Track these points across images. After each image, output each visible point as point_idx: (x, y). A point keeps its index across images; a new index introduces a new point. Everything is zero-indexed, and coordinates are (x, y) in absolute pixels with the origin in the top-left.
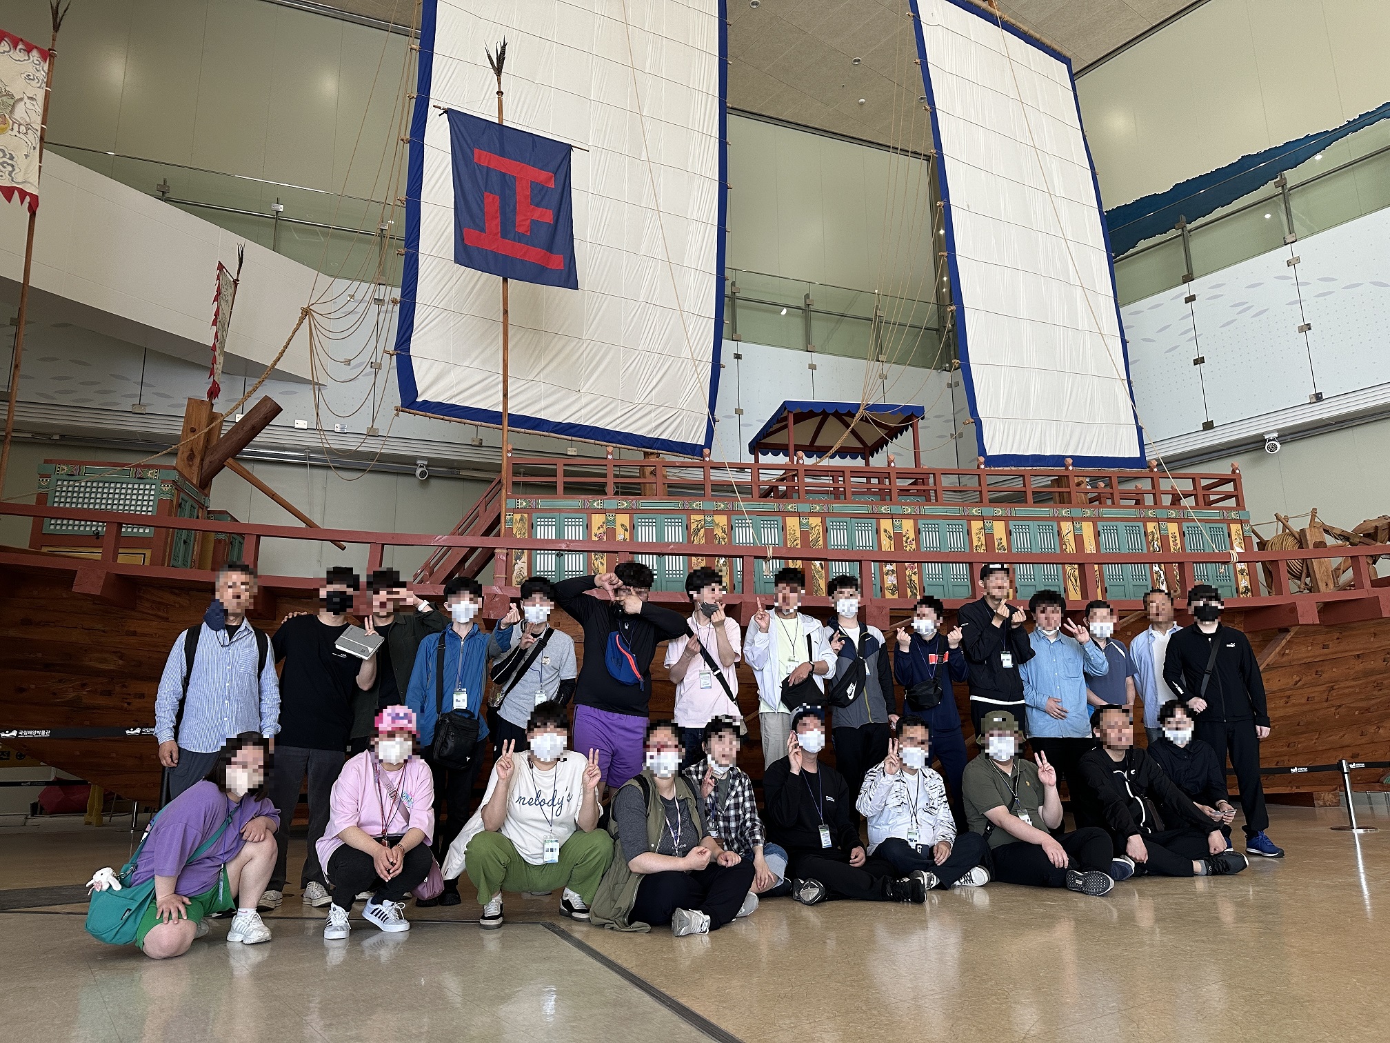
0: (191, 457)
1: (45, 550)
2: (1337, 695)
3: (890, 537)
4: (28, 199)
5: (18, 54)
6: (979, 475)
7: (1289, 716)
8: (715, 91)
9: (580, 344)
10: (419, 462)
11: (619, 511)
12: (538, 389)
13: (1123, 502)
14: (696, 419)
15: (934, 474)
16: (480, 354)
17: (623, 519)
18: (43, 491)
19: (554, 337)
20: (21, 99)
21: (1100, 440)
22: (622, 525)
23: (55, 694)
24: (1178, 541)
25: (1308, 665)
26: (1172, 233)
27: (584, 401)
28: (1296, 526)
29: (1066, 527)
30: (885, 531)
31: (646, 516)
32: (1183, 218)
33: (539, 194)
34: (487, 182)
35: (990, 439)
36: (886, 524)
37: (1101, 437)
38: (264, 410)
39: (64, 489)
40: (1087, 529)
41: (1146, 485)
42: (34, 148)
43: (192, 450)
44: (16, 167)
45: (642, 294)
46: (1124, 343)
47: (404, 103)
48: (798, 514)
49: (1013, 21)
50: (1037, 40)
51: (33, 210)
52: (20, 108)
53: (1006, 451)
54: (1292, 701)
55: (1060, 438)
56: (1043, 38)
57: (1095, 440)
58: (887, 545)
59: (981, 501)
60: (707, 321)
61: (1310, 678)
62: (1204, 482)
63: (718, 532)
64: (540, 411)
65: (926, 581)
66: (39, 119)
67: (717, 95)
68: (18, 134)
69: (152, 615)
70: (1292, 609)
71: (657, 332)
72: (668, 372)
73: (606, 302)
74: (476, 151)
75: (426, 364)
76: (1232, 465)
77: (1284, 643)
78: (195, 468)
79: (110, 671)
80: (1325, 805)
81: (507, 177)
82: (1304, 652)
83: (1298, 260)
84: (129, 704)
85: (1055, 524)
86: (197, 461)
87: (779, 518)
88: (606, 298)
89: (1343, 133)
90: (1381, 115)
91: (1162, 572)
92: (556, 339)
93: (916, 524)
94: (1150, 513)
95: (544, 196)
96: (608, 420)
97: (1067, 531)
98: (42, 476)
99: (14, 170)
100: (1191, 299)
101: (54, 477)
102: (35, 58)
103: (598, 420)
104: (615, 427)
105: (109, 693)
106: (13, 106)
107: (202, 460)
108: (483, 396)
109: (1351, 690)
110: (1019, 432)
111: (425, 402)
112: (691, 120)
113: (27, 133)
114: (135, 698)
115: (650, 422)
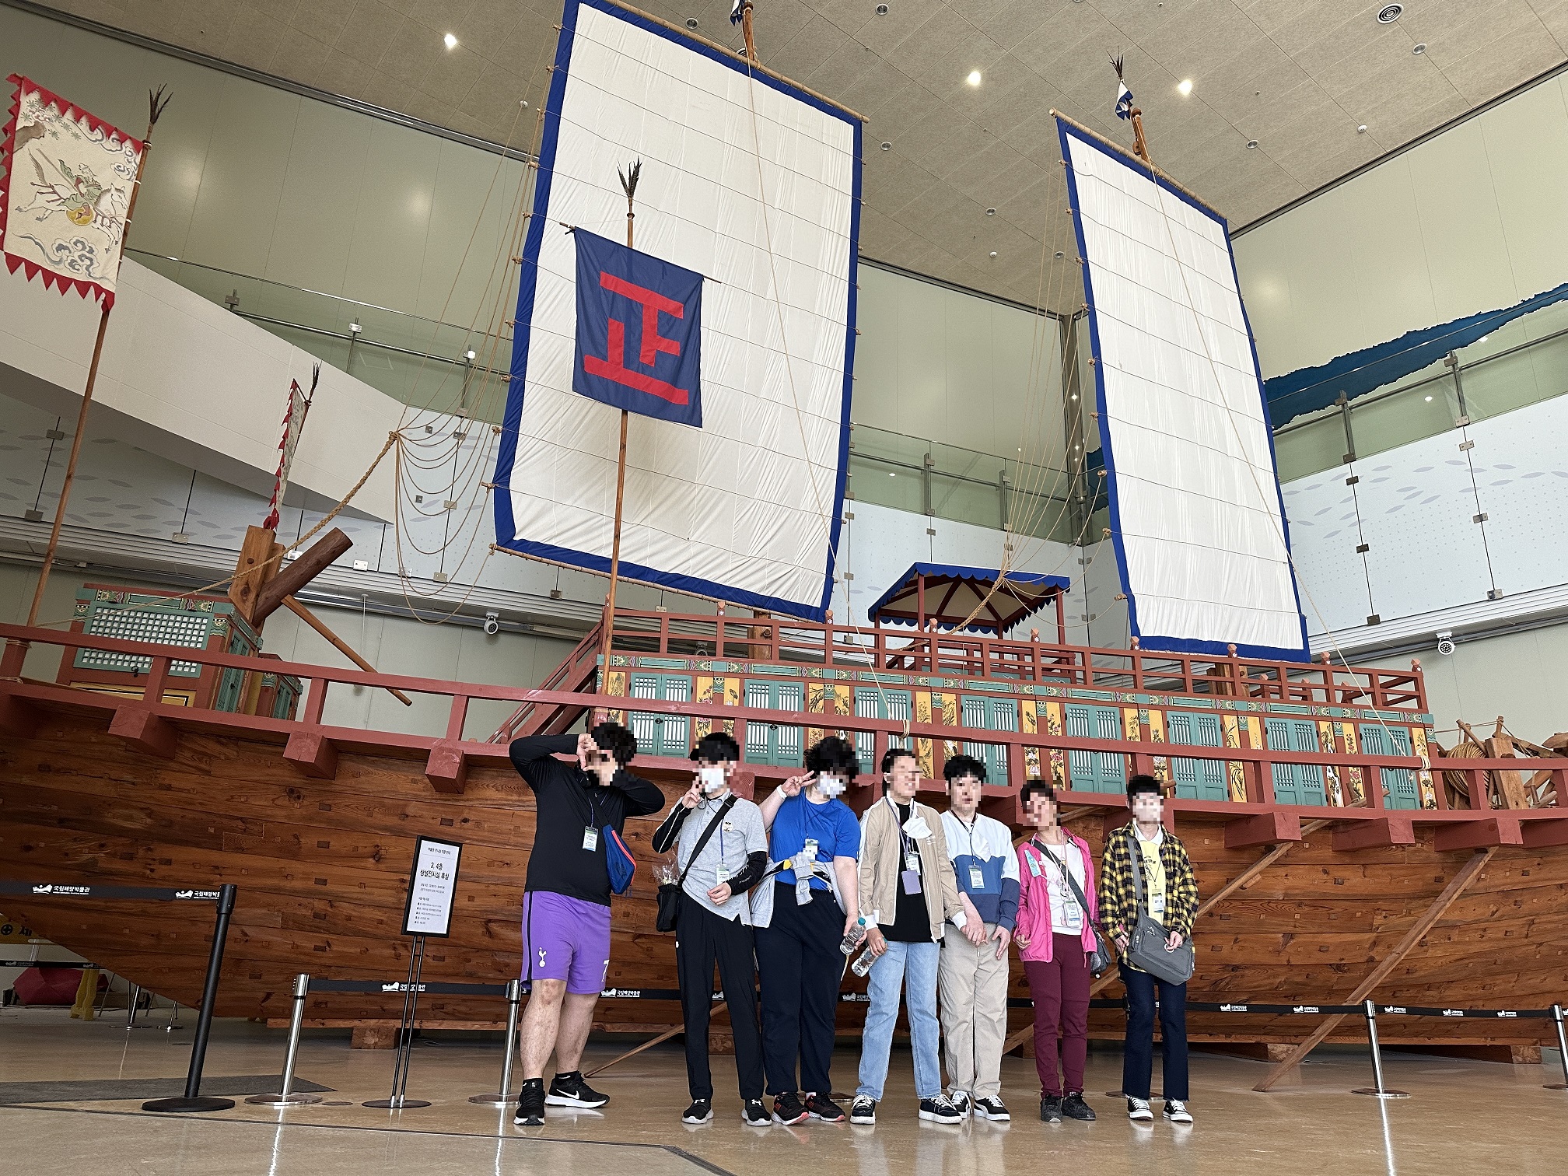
0: (246, 591)
1: (74, 685)
2: (1536, 932)
3: (1033, 722)
4: (103, 295)
5: (111, 144)
6: (1133, 657)
7: (1485, 953)
8: (846, 232)
9: (692, 488)
10: (488, 614)
11: (729, 675)
12: (645, 535)
13: (1292, 698)
14: (813, 578)
15: (1083, 653)
16: (585, 492)
17: (733, 684)
18: (80, 619)
19: (665, 479)
20: (109, 190)
21: (1261, 628)
22: (731, 691)
23: (67, 854)
24: (1354, 745)
25: (1506, 894)
26: (1331, 409)
27: (693, 550)
28: (1482, 735)
29: (1230, 721)
30: (1028, 714)
31: (759, 682)
32: (1344, 393)
33: (667, 323)
34: (612, 308)
35: (1144, 619)
36: (1028, 706)
37: (1262, 624)
38: (332, 544)
39: (104, 618)
40: (1253, 725)
41: (1319, 679)
42: (117, 243)
43: (247, 584)
44: (95, 261)
45: (761, 439)
46: (1285, 523)
47: (518, 221)
48: (930, 689)
49: (1167, 176)
50: (1193, 198)
51: (107, 308)
52: (106, 201)
53: (1161, 633)
54: (1489, 935)
55: (1219, 622)
56: (1198, 196)
57: (1256, 627)
58: (1029, 728)
59: (1136, 687)
60: (829, 473)
61: (1508, 908)
62: (1383, 680)
63: (839, 704)
64: (645, 558)
65: (1073, 776)
66: (125, 213)
67: (849, 235)
68: (100, 227)
69: (192, 767)
70: (1492, 826)
71: (775, 481)
72: (785, 526)
73: (722, 445)
74: (602, 273)
75: (526, 500)
76: (1413, 662)
77: (1482, 865)
78: (249, 604)
79: (135, 830)
80: (1524, 1062)
81: (634, 305)
82: (1504, 878)
83: (1472, 444)
84: (152, 870)
85: (1217, 717)
86: (252, 596)
87: (908, 693)
88: (722, 441)
89: (1517, 313)
90: (1558, 297)
91: (1336, 779)
92: (666, 482)
93: (1062, 709)
94: (1323, 711)
95: (673, 325)
96: (718, 573)
97: (1231, 727)
98: (80, 602)
99: (92, 264)
100: (1353, 481)
101: (93, 604)
102: (128, 149)
103: (707, 573)
104: (725, 581)
105: (130, 857)
106: (99, 197)
107: (258, 596)
108: (585, 538)
109: (1553, 925)
110: (1174, 613)
111: (523, 541)
112: (820, 261)
113: (110, 227)
114: (160, 864)
115: (763, 578)
